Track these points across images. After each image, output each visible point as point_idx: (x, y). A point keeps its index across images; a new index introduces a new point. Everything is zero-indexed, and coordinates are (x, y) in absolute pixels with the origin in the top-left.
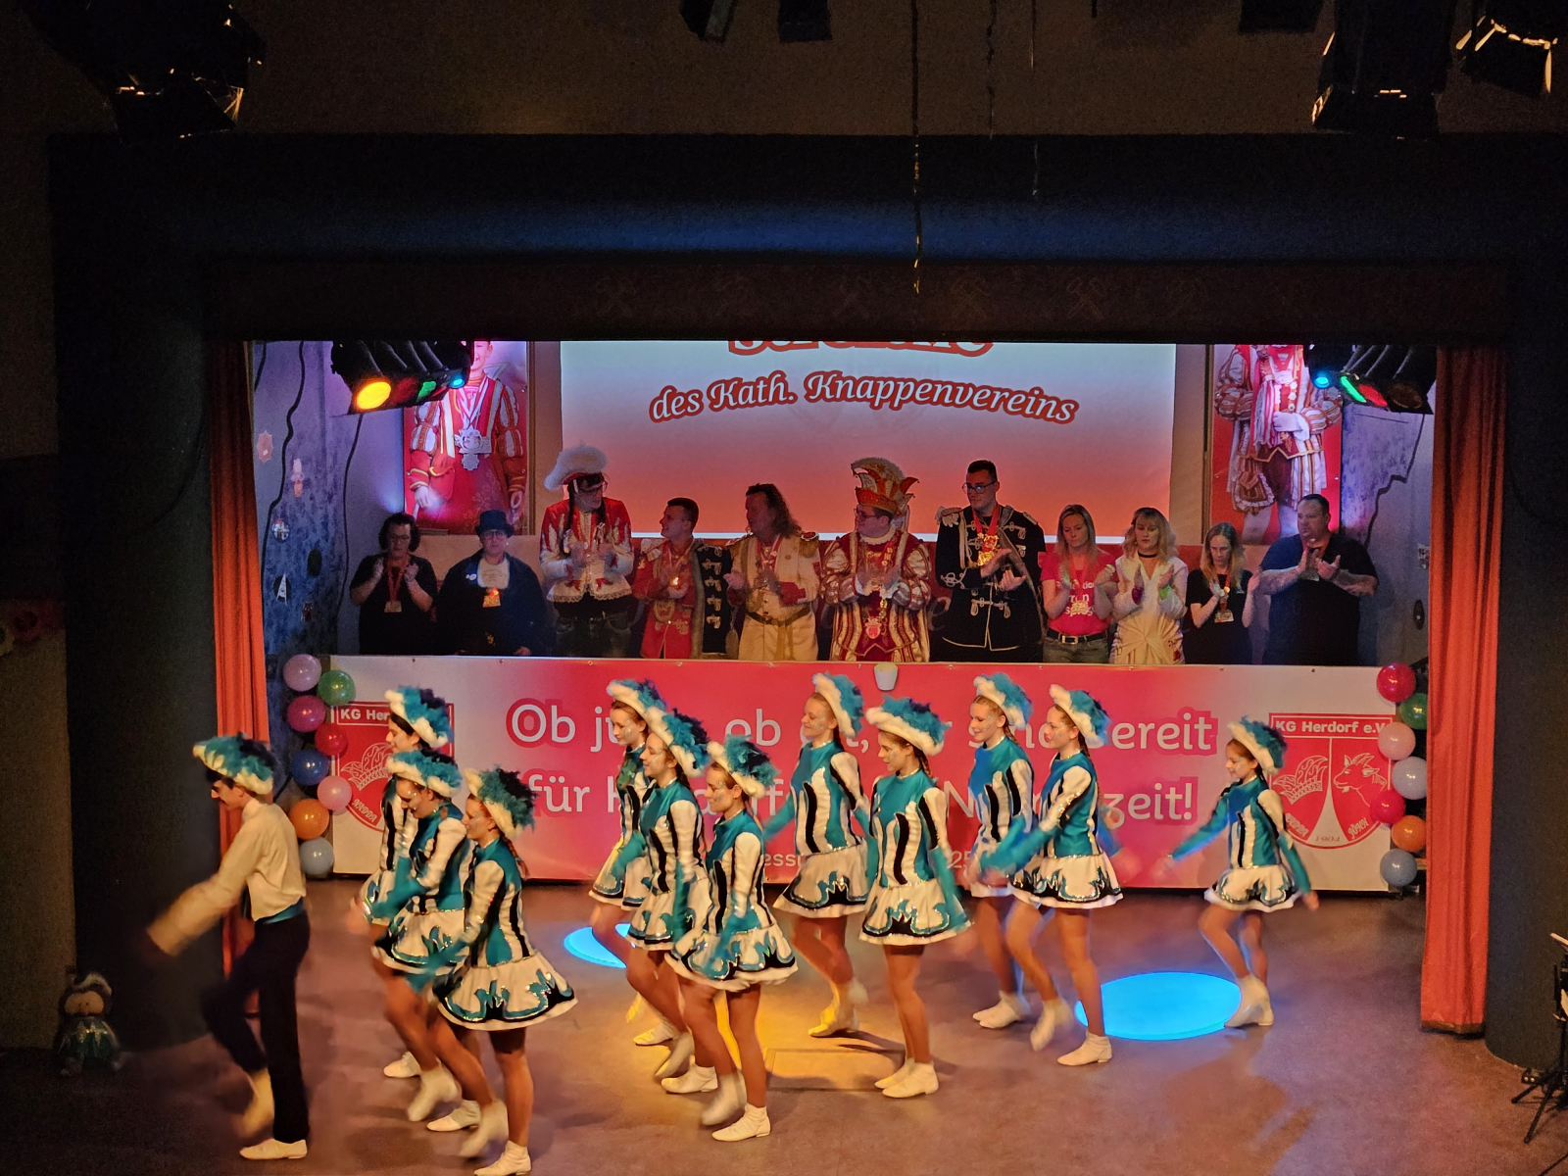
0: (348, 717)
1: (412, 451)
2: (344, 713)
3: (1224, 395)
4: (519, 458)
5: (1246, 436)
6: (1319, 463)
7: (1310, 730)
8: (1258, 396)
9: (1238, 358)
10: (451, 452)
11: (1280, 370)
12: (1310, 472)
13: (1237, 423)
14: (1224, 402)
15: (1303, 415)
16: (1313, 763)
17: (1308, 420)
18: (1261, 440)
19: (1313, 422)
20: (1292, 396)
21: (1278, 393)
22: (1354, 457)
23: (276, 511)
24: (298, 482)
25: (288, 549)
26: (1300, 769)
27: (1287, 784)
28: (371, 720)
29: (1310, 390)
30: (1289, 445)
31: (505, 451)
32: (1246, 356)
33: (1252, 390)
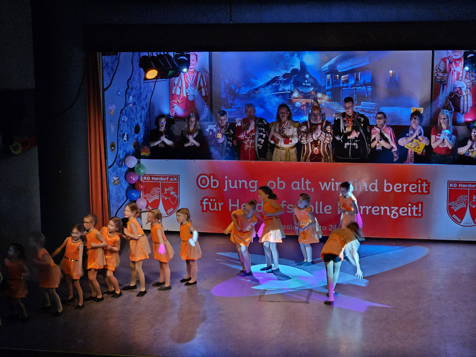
0: (146, 179)
1: (173, 94)
2: (145, 178)
3: (437, 75)
4: (206, 96)
5: (445, 89)
6: (470, 98)
7: (462, 187)
8: (449, 75)
9: (442, 63)
10: (185, 95)
11: (457, 67)
12: (467, 100)
13: (442, 84)
14: (438, 77)
15: (464, 82)
16: (463, 197)
17: (466, 83)
18: (450, 90)
19: (468, 84)
20: (461, 75)
21: (456, 74)
23: (123, 112)
24: (131, 103)
25: (127, 125)
26: (458, 200)
27: (454, 205)
28: (153, 180)
29: (467, 73)
30: (459, 92)
31: (202, 95)
32: (445, 62)
33: (447, 73)
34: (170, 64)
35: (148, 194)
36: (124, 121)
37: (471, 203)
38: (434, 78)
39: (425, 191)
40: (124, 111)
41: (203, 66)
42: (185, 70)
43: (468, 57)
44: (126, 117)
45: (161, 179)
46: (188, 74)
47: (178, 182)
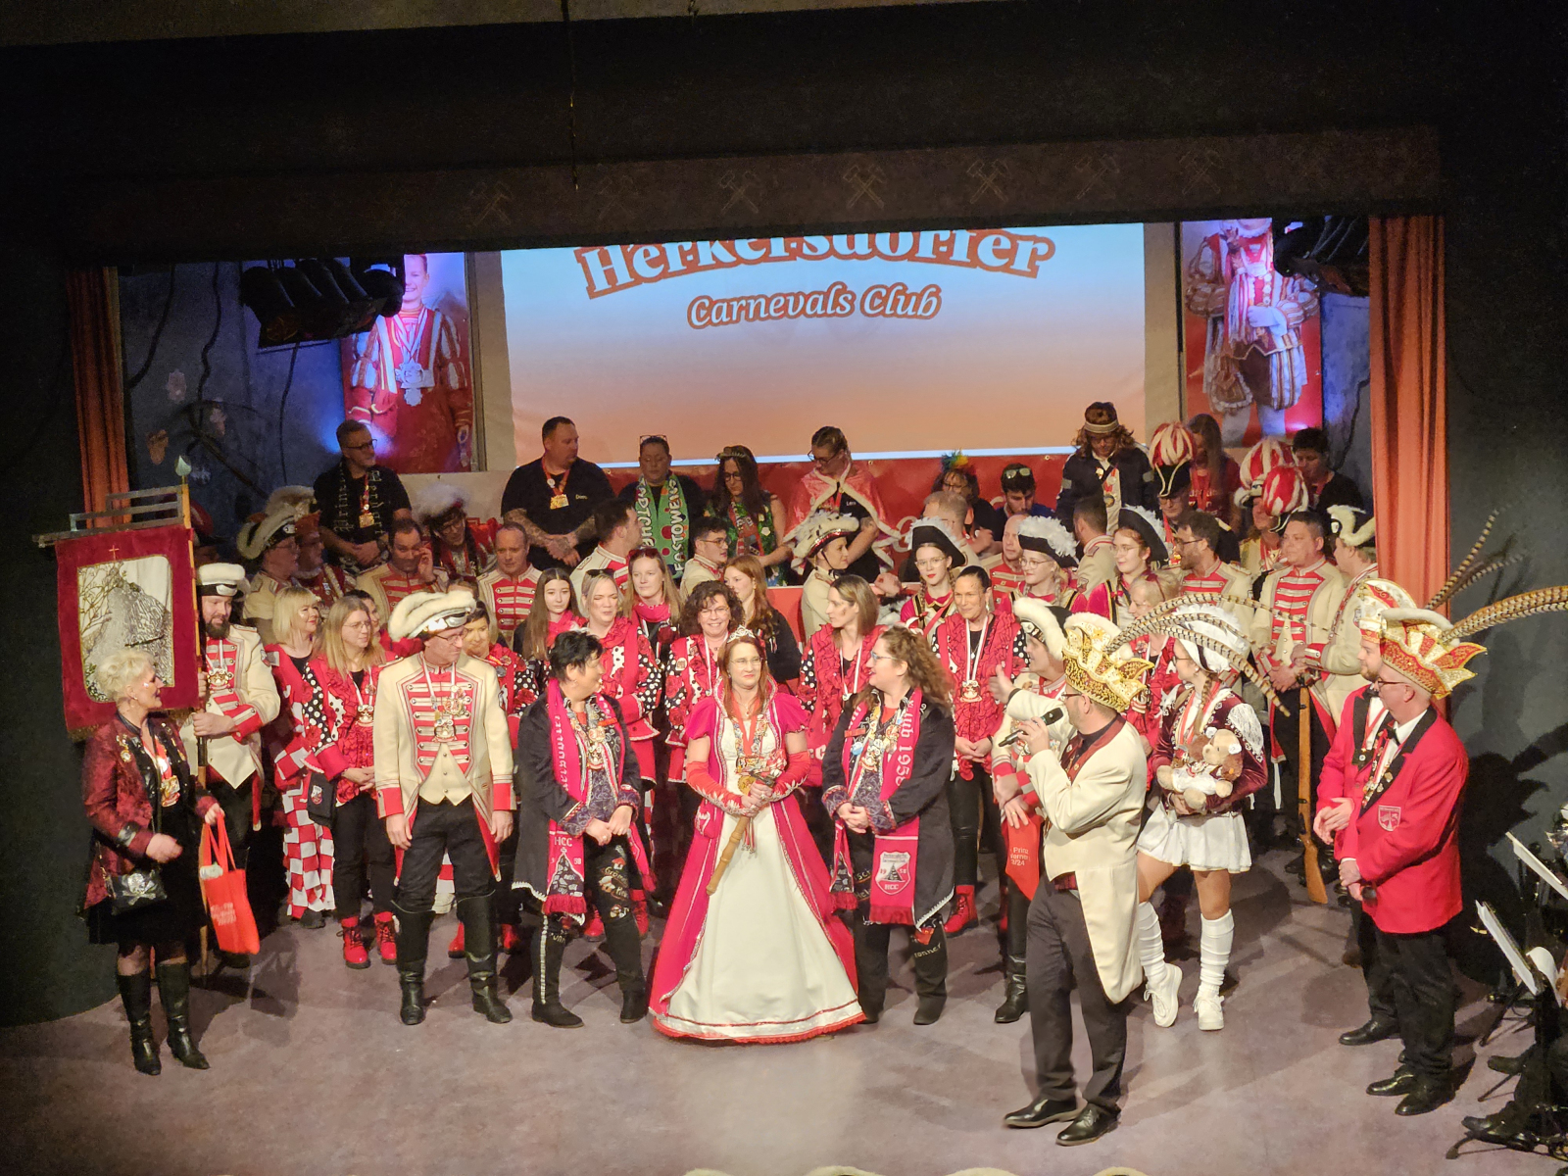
1: (352, 389)
3: (1195, 290)
4: (464, 390)
5: (1221, 333)
6: (1299, 359)
8: (1231, 291)
9: (1208, 252)
10: (393, 388)
11: (1253, 262)
12: (1290, 367)
13: (1210, 320)
14: (1196, 298)
15: (1279, 308)
17: (1285, 314)
18: (1236, 337)
19: (1290, 316)
20: (1267, 289)
21: (1252, 286)
22: (1334, 350)
23: (193, 454)
24: (219, 423)
29: (1286, 282)
30: (1266, 341)
31: (448, 384)
32: (1216, 249)
33: (1223, 284)
34: (341, 292)
36: (199, 483)
38: (1187, 301)
40: (197, 450)
41: (448, 293)
43: (1286, 231)
44: (203, 470)
46: (401, 318)
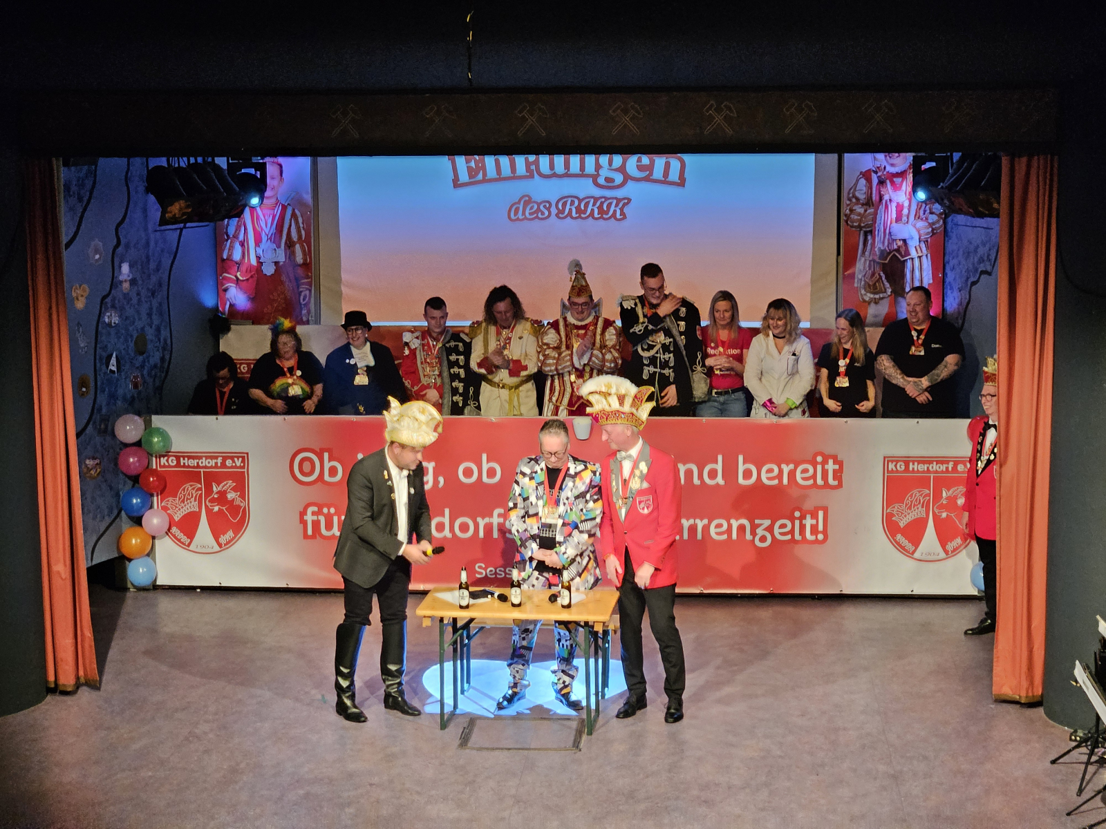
0: (167, 464)
1: (224, 260)
2: (163, 461)
3: (851, 210)
4: (306, 265)
5: (870, 242)
6: (927, 263)
7: (916, 469)
8: (879, 211)
10: (254, 262)
11: (895, 191)
12: (920, 270)
13: (862, 232)
14: (852, 216)
15: (914, 226)
16: (918, 495)
17: (918, 231)
18: (881, 246)
19: (921, 232)
20: (905, 211)
21: (894, 209)
22: (953, 258)
23: (106, 303)
24: (126, 281)
25: (117, 333)
26: (908, 499)
27: (898, 511)
28: (184, 466)
29: (919, 207)
30: (903, 250)
31: (295, 259)
32: (869, 180)
33: (873, 205)
34: (219, 186)
35: (171, 499)
36: (109, 325)
37: (937, 508)
38: (845, 218)
39: (831, 481)
40: (108, 300)
41: (297, 192)
42: (255, 201)
43: (923, 169)
44: (113, 314)
45: (202, 463)
46: (263, 210)
47: (246, 470)
